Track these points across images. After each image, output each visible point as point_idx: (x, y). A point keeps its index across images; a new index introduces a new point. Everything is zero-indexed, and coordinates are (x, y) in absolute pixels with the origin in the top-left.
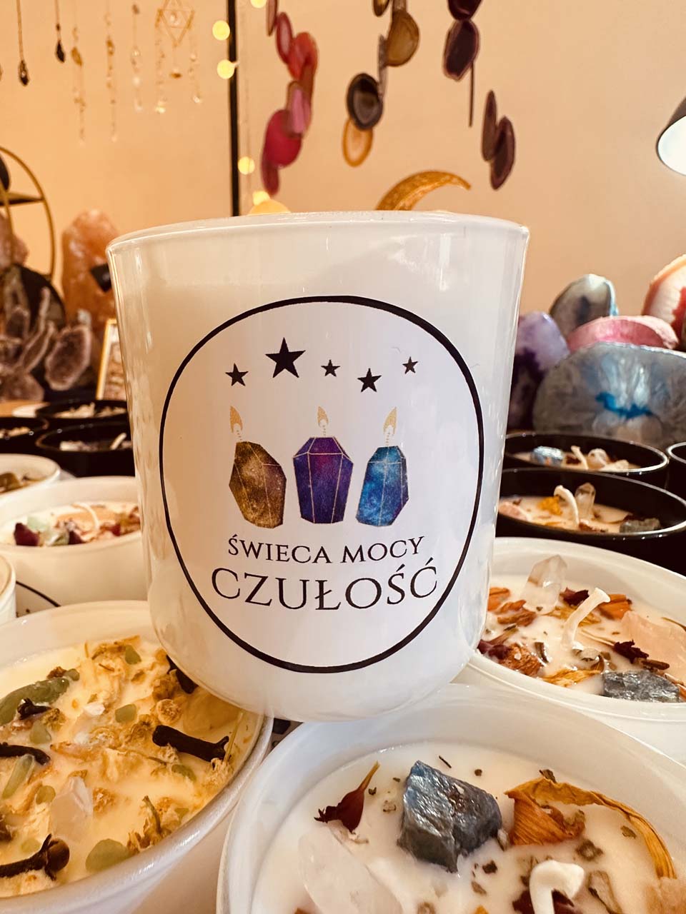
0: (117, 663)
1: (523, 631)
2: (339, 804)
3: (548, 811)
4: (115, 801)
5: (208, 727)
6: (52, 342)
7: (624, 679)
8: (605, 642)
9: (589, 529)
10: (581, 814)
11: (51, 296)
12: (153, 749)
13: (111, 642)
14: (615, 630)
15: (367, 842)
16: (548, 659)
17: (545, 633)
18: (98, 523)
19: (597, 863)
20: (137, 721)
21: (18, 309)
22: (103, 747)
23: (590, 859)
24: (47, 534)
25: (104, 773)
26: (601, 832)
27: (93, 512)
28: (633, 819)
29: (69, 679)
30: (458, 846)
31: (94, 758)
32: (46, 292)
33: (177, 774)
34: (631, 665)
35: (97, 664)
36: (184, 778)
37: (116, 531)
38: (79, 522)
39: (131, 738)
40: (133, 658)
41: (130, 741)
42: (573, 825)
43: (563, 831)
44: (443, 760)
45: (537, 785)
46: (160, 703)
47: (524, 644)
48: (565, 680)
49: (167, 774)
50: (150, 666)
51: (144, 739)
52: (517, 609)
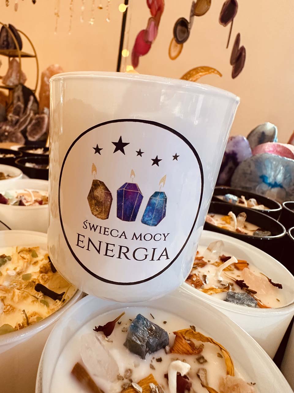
0: (28, 256)
1: (199, 269)
2: (104, 325)
3: (189, 342)
4: (14, 310)
5: (58, 287)
6: (31, 120)
7: (236, 295)
8: (233, 279)
9: (240, 232)
10: (202, 346)
11: (34, 100)
12: (34, 292)
13: (27, 247)
14: (239, 275)
15: (112, 342)
16: (207, 282)
17: (209, 271)
18: (34, 199)
19: (203, 365)
20: (30, 281)
21: (19, 103)
22: (14, 288)
23: (202, 363)
24: (12, 200)
25: (12, 299)
26: (209, 354)
27: (32, 194)
28: (223, 350)
29: (7, 260)
30: (148, 349)
31: (10, 292)
32: (32, 98)
33: (41, 304)
34: (241, 290)
35: (19, 255)
36: (44, 306)
37: (41, 203)
38: (26, 197)
39: (27, 287)
40: (34, 255)
41: (26, 288)
42: (198, 349)
43: (193, 350)
44: (151, 315)
45: (187, 331)
46: (41, 275)
47: (198, 275)
48: (211, 292)
49: (37, 303)
50: (41, 259)
51: (31, 288)
52: (200, 260)
